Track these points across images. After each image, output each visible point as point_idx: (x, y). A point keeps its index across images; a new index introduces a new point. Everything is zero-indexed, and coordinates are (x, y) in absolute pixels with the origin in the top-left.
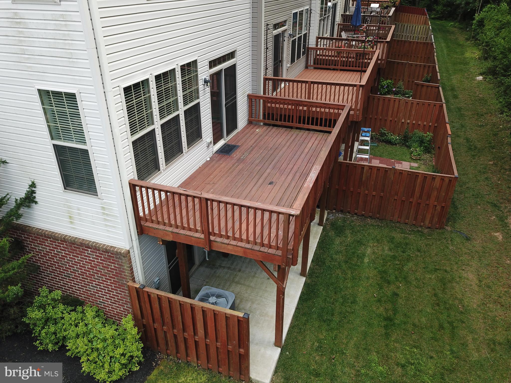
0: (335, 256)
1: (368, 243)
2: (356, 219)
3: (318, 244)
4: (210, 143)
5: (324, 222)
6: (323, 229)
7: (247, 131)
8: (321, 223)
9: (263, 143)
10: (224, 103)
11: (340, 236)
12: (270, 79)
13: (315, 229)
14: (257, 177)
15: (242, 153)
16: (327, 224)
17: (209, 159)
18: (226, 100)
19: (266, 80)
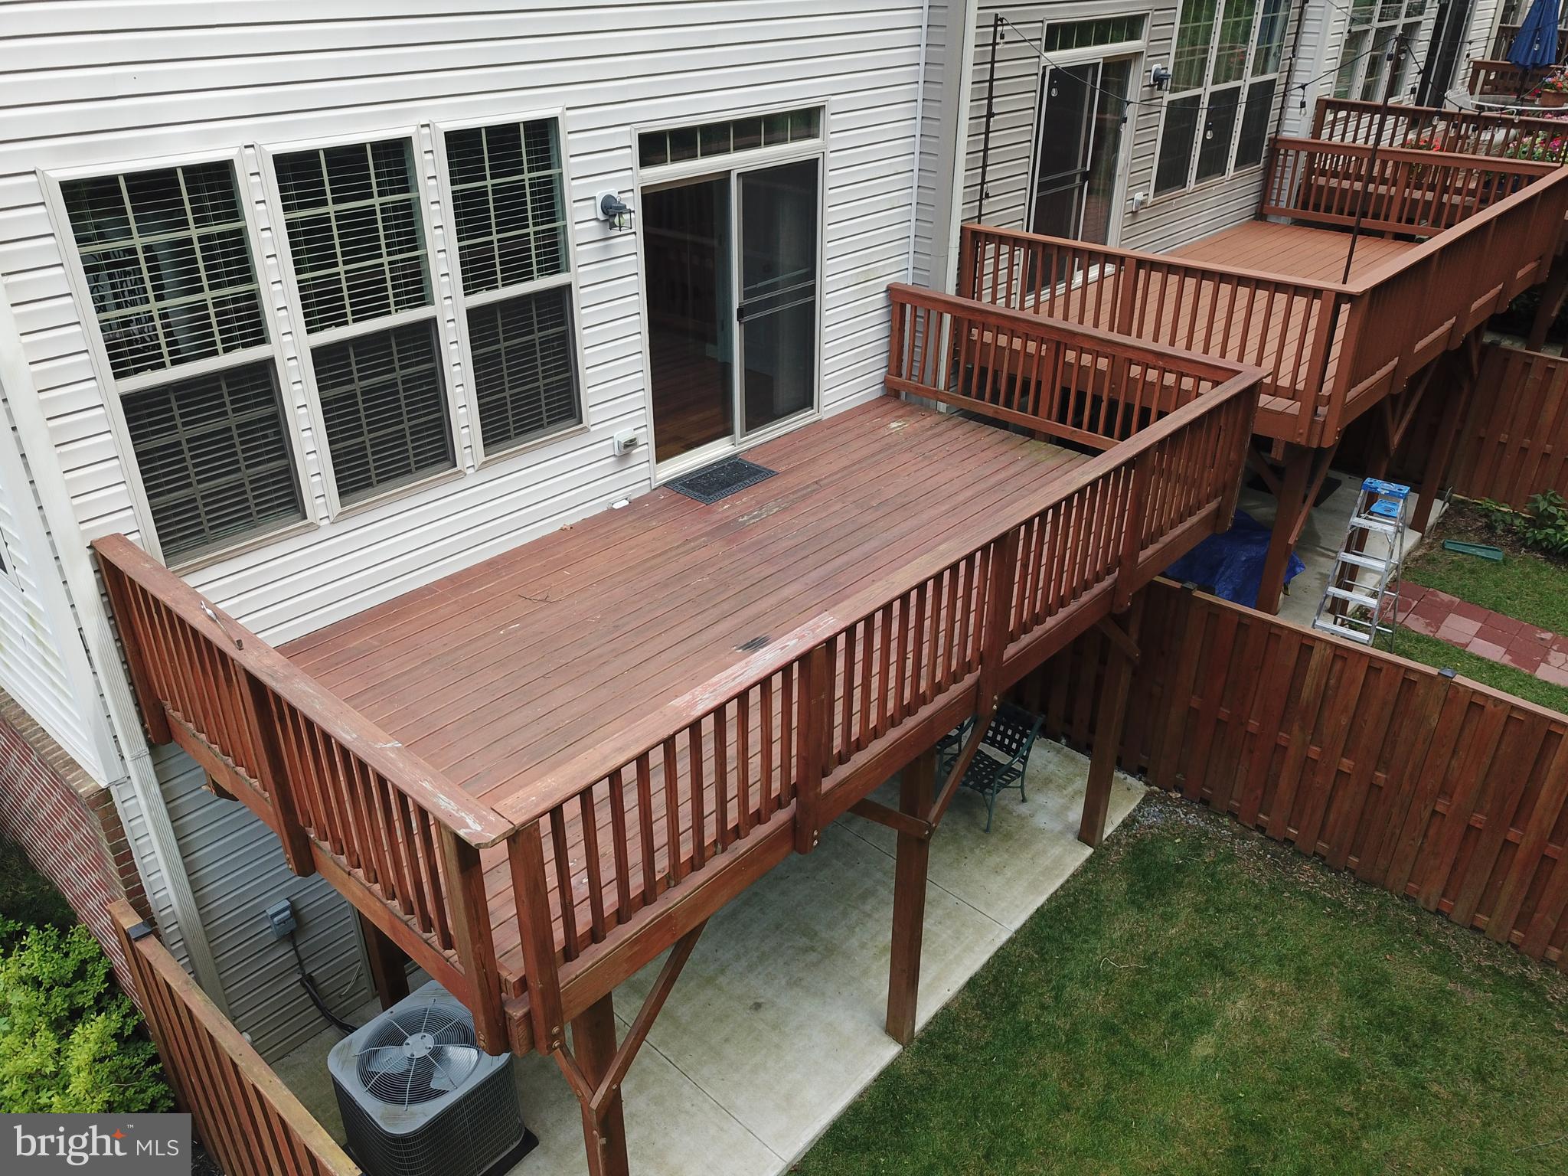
0: (1074, 990)
1: (1253, 969)
2: (1250, 852)
3: (1031, 918)
4: (631, 444)
5: (1109, 830)
6: (1089, 860)
7: (850, 424)
8: (1088, 832)
9: (873, 474)
10: (735, 306)
11: (1141, 909)
12: (990, 237)
13: (1056, 851)
14: (725, 606)
15: (758, 503)
16: (1118, 842)
17: (626, 503)
18: (747, 295)
19: (973, 240)
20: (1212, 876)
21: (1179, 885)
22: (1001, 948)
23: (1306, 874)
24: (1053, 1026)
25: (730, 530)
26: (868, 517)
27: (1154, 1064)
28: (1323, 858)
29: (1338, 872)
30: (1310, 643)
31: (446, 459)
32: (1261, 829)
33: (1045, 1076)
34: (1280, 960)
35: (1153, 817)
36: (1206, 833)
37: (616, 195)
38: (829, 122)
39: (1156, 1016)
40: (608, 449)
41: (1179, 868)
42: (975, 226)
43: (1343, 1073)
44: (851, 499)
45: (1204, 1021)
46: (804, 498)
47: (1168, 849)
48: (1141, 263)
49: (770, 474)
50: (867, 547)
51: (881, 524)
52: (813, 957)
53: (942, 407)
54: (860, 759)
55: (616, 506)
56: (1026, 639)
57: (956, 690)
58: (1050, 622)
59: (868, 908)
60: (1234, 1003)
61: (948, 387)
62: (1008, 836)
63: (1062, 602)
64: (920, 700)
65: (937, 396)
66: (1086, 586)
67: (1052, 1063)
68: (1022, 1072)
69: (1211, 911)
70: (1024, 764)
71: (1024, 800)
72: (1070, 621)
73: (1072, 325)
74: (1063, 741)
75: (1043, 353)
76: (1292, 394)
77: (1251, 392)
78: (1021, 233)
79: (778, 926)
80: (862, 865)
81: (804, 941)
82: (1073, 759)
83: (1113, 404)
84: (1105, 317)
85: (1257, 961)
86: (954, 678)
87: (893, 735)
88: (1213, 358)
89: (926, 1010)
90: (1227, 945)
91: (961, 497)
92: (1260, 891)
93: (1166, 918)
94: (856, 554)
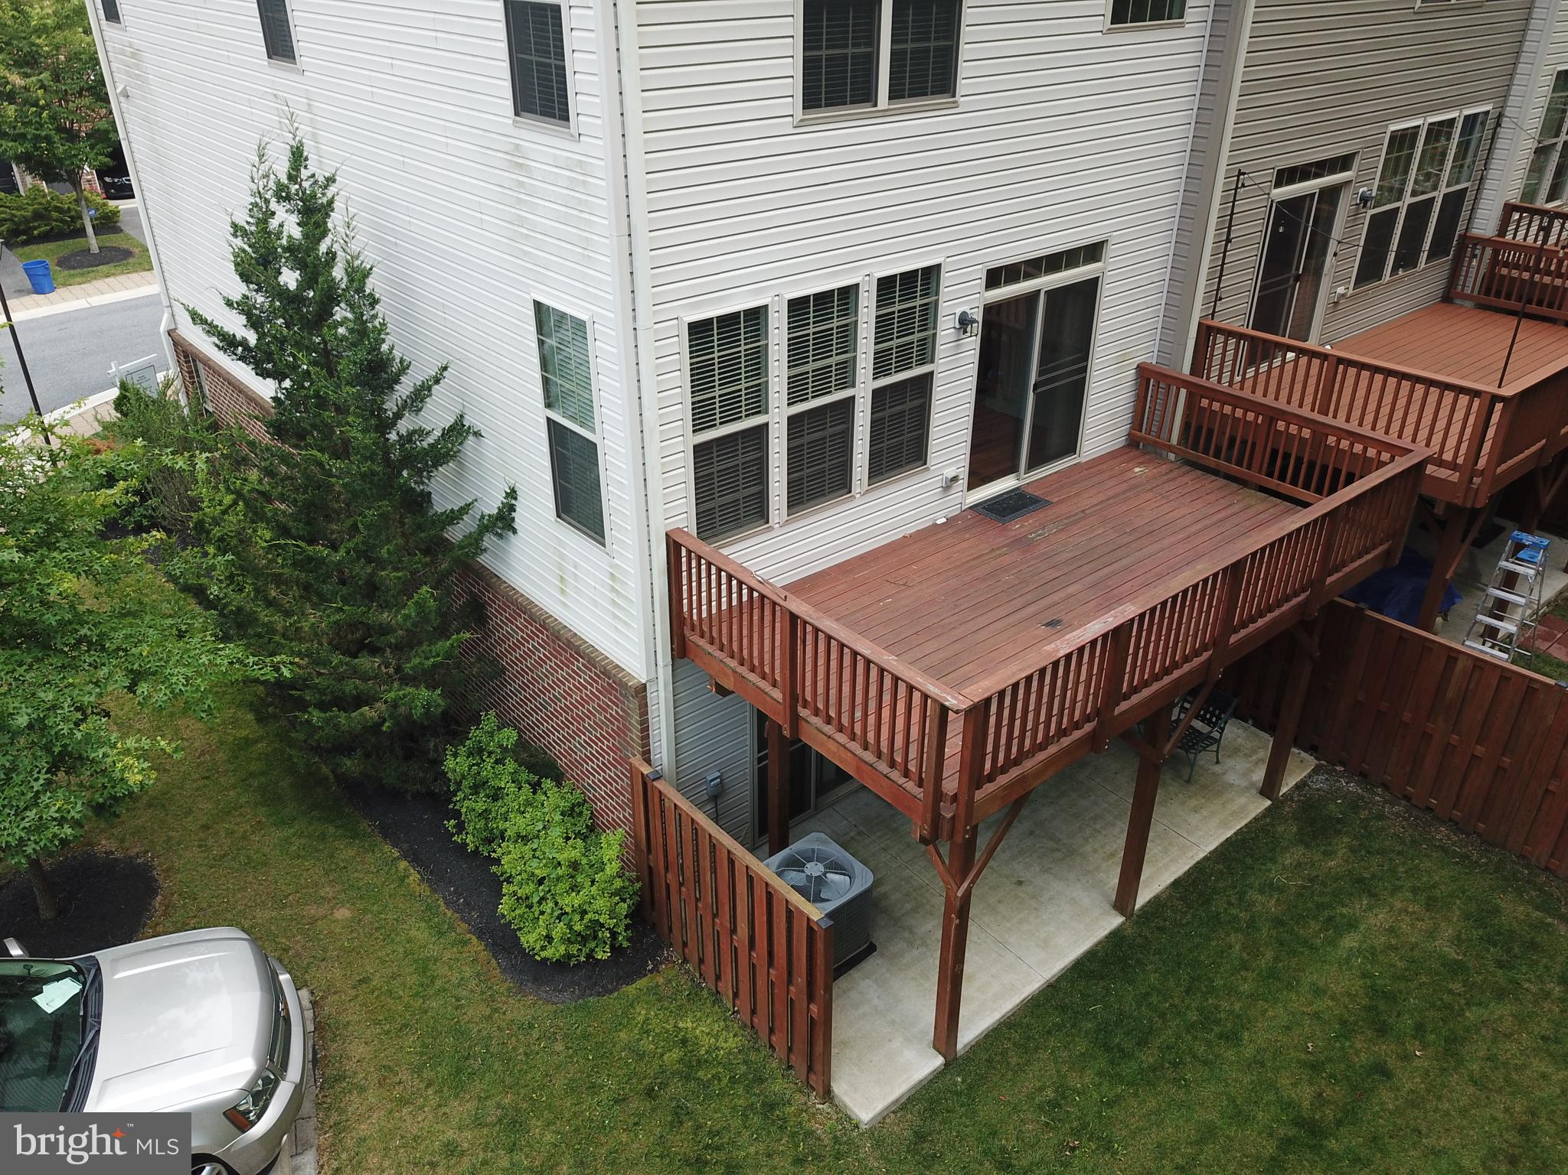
0: (1254, 895)
1: (1393, 893)
2: (1398, 815)
3: (1222, 845)
4: (955, 479)
5: (1284, 790)
6: (1268, 809)
7: (1104, 467)
8: (1268, 788)
9: (1124, 508)
10: (1033, 382)
11: (1307, 846)
12: (1220, 331)
13: (1243, 800)
14: (1029, 597)
15: (1040, 524)
16: (1292, 800)
17: (944, 520)
18: (1040, 373)
19: (1206, 332)
20: (1365, 828)
21: (1338, 832)
22: (1198, 863)
23: (1442, 833)
24: (1237, 916)
25: (1022, 543)
26: (1125, 540)
27: (1312, 948)
28: (1457, 824)
29: (1468, 835)
30: (1454, 655)
31: (845, 487)
32: (1407, 798)
33: (1231, 947)
34: (1414, 890)
35: (1320, 783)
36: (1362, 798)
37: (969, 312)
38: (1110, 251)
39: (1315, 918)
40: (937, 482)
41: (1339, 821)
42: (1210, 322)
43: (1456, 969)
44: (1110, 526)
45: (1352, 924)
46: (1076, 522)
47: (1332, 807)
48: (1340, 360)
49: (1048, 503)
50: (1125, 562)
51: (1133, 545)
52: (1058, 855)
53: (1172, 456)
54: (1135, 699)
55: (939, 522)
56: (1243, 633)
57: (1197, 661)
58: (1261, 622)
59: (1098, 826)
60: (1376, 915)
61: (1179, 443)
62: (1204, 787)
63: (1270, 609)
64: (1175, 665)
65: (1170, 448)
66: (1287, 599)
67: (1236, 940)
68: (1214, 943)
69: (1363, 853)
70: (1221, 734)
71: (1218, 762)
72: (1274, 621)
73: (1281, 404)
74: (1250, 722)
75: (1259, 422)
76: (1453, 466)
77: (1420, 466)
78: (1244, 330)
79: (1031, 833)
80: (1093, 798)
81: (1051, 844)
82: (1257, 736)
83: (1312, 465)
84: (1308, 400)
85: (1396, 889)
86: (1196, 653)
87: (1156, 686)
88: (1392, 438)
89: (1143, 897)
90: (1374, 876)
91: (1194, 529)
92: (1403, 843)
93: (1327, 854)
94: (1116, 566)
